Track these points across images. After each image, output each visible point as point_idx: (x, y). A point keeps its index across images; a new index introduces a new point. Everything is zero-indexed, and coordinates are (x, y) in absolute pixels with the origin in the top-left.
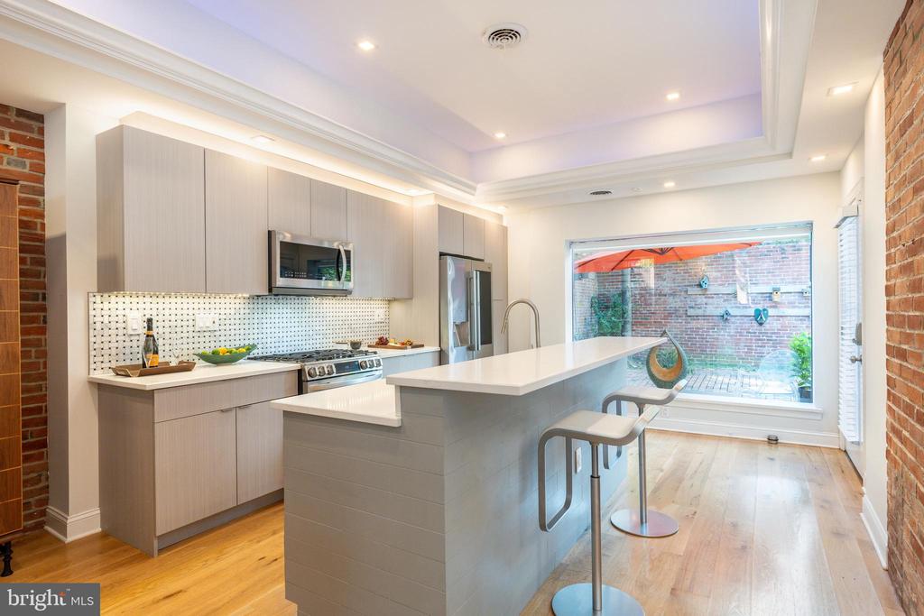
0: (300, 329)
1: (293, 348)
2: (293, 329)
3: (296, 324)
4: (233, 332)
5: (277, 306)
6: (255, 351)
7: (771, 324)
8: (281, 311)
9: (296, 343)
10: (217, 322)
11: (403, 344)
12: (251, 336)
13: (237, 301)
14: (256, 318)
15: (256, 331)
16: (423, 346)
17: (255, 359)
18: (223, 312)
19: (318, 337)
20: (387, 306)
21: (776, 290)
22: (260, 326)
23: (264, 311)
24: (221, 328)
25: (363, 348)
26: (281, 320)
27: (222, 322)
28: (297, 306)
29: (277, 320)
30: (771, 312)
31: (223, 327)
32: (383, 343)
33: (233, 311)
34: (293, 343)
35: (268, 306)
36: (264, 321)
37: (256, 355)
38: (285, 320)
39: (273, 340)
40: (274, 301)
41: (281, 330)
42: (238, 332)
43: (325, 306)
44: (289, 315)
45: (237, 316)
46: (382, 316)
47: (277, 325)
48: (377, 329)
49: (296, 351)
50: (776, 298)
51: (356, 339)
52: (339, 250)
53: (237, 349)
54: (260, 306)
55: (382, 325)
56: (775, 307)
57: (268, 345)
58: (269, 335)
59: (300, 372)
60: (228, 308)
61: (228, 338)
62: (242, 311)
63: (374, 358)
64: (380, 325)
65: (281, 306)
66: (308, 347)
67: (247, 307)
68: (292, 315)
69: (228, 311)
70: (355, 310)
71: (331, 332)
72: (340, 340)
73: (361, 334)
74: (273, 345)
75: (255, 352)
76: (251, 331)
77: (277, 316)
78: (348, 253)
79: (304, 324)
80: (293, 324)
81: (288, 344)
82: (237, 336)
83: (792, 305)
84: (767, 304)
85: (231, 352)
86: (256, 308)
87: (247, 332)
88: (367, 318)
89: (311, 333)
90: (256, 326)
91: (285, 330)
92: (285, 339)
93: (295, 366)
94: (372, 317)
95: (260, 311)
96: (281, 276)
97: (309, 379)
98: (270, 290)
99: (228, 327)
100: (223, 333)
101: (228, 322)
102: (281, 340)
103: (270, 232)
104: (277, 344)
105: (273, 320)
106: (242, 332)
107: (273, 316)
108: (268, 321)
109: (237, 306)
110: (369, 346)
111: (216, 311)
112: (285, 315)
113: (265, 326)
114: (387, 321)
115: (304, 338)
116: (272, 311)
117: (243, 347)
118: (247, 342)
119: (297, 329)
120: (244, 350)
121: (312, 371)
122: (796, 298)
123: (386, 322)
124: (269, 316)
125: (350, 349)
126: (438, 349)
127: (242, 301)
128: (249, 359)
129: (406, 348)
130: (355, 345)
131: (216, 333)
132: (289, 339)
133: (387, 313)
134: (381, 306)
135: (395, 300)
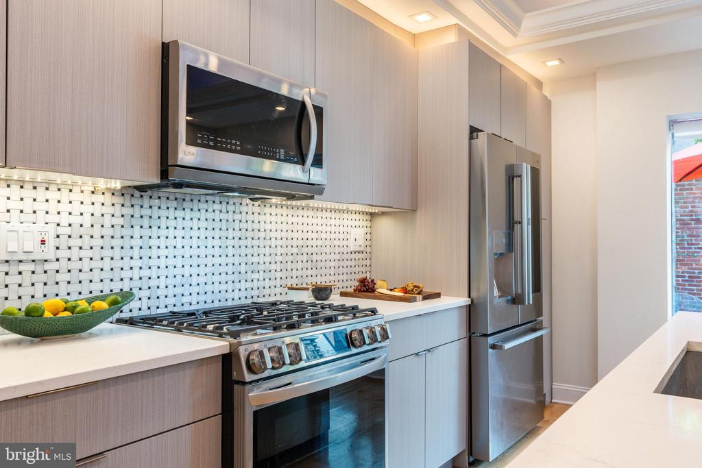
0: (223, 260)
1: (209, 298)
2: (209, 261)
3: (217, 251)
4: (86, 265)
5: (180, 214)
6: (134, 304)
8: (187, 224)
9: (216, 288)
10: (52, 242)
11: (405, 291)
12: (126, 274)
13: (99, 198)
14: (137, 235)
15: (136, 263)
16: (438, 295)
17: (131, 322)
18: (64, 219)
19: (255, 276)
20: (368, 224)
22: (146, 252)
23: (155, 223)
24: (60, 254)
25: (335, 299)
26: (187, 242)
27: (63, 242)
28: (217, 216)
29: (179, 242)
31: (63, 254)
32: (366, 288)
33: (87, 220)
34: (209, 288)
35: (163, 213)
36: (154, 242)
37: (135, 313)
38: (195, 242)
39: (171, 281)
40: (174, 204)
41: (188, 262)
42: (97, 264)
43: (268, 218)
44: (203, 233)
45: (97, 232)
46: (361, 241)
47: (179, 252)
48: (353, 263)
49: (216, 304)
51: (321, 281)
52: (303, 104)
53: (90, 301)
54: (146, 212)
55: (361, 256)
57: (161, 292)
58: (163, 272)
59: (228, 360)
60: (76, 212)
61: (75, 276)
62: (108, 221)
63: (374, 322)
64: (357, 256)
65: (188, 214)
66: (237, 296)
67: (118, 214)
68: (210, 234)
69: (76, 220)
70: (319, 228)
71: (278, 267)
72: (294, 282)
73: (327, 271)
74: (171, 291)
75: (133, 308)
76: (126, 263)
77: (180, 233)
78: (319, 112)
79: (230, 251)
80: (210, 251)
81: (202, 289)
82: (96, 272)
85: (72, 310)
86: (137, 215)
87: (117, 264)
88: (337, 243)
89: (243, 268)
90: (136, 253)
91: (195, 261)
92: (194, 280)
93: (213, 346)
94: (345, 243)
95: (146, 223)
96: (188, 143)
97: (248, 377)
98: (164, 174)
99: (75, 253)
100: (64, 265)
101: (75, 242)
102: (186, 281)
103: (165, 48)
104: (179, 290)
105: (171, 242)
106: (107, 264)
107: (171, 233)
108: (163, 243)
109: (98, 210)
110: (343, 294)
111: (49, 218)
112: (195, 233)
113: (154, 252)
114: (368, 249)
115: (230, 277)
116: (172, 223)
117: (103, 298)
118: (117, 286)
119: (217, 260)
120: (104, 305)
121: (255, 358)
123: (367, 252)
124: (163, 232)
125: (312, 300)
126: (464, 301)
127: (108, 199)
128: (119, 321)
129: (413, 300)
130: (321, 292)
131: (47, 266)
132: (202, 280)
133: (368, 237)
134: (361, 224)
135: (383, 213)
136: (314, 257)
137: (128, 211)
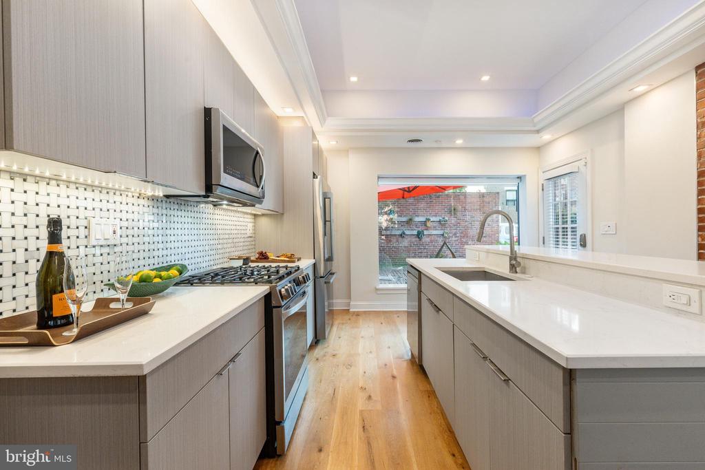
4: (136, 247)
7: (425, 239)
10: (118, 232)
13: (141, 202)
16: (300, 258)
18: (124, 216)
20: (252, 220)
21: (429, 220)
22: (164, 238)
24: (122, 240)
30: (426, 232)
31: (125, 240)
33: (136, 216)
42: (141, 247)
45: (141, 225)
46: (251, 231)
48: (249, 244)
50: (429, 224)
52: (257, 152)
56: (427, 229)
60: (130, 211)
64: (249, 239)
69: (130, 216)
70: (236, 223)
73: (239, 249)
76: (156, 246)
82: (141, 252)
83: (435, 228)
84: (423, 227)
87: (152, 247)
88: (243, 232)
90: (160, 238)
94: (246, 232)
96: (224, 171)
97: (283, 303)
99: (130, 240)
100: (125, 248)
101: (130, 232)
109: (141, 209)
111: (116, 215)
122: (437, 224)
123: (253, 238)
127: (146, 202)
131: (116, 250)
133: (254, 228)
134: (250, 220)
135: (263, 215)
136: (235, 240)
137: (155, 210)
